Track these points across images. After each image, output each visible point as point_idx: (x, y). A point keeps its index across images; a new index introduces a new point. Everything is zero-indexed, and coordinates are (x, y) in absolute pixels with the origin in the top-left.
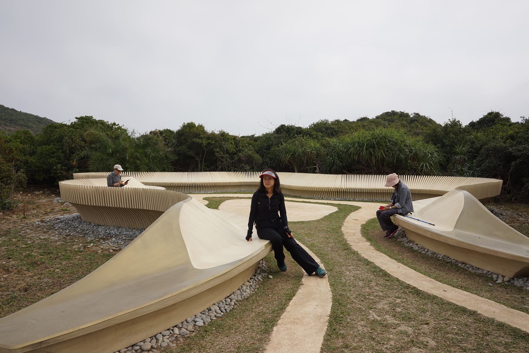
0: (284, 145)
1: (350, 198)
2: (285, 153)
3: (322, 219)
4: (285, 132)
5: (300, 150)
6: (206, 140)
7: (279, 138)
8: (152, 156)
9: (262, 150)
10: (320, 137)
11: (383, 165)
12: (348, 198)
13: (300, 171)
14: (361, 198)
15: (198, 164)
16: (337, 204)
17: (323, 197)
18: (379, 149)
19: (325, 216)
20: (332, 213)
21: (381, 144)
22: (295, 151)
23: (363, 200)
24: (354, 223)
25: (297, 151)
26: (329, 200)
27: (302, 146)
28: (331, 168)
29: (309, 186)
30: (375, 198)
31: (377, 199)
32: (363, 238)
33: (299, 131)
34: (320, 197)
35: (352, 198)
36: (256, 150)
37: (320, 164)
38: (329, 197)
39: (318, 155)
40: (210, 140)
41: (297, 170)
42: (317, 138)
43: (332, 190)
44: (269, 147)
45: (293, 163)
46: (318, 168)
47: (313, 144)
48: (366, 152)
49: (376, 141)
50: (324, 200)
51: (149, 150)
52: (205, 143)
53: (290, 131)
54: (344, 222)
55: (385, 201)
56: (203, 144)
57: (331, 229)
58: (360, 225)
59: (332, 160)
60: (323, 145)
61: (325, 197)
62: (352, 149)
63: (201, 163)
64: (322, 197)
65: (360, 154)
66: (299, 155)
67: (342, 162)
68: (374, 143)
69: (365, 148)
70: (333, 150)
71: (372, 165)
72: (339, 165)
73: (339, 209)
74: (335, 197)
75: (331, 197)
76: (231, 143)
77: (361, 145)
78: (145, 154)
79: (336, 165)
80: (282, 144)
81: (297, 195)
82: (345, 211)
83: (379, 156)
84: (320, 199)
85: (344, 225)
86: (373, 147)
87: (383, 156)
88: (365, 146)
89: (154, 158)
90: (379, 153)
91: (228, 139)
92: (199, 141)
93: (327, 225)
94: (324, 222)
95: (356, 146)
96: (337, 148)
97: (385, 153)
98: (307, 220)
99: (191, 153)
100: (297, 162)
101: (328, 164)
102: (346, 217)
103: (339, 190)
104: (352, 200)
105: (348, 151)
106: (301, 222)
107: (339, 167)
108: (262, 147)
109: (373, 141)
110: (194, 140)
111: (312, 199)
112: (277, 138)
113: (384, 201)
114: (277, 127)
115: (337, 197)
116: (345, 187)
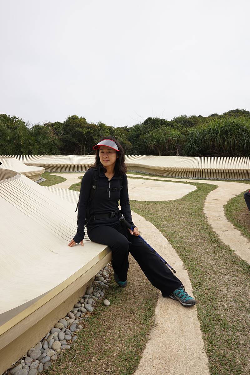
0: (151, 133)
1: (206, 177)
2: (151, 139)
3: (182, 198)
4: (151, 123)
5: (164, 137)
6: (86, 130)
7: (147, 128)
8: (42, 143)
9: (132, 138)
10: (180, 127)
11: (234, 149)
12: (205, 177)
13: (162, 155)
14: (216, 178)
15: (80, 149)
16: (195, 183)
17: (183, 176)
18: (231, 135)
19: (185, 195)
20: (192, 192)
21: (234, 131)
22: (159, 138)
23: (218, 179)
24: (215, 203)
25: (161, 138)
26: (187, 179)
27: (165, 134)
28: (189, 152)
29: (170, 167)
30: (229, 178)
31: (230, 178)
32: (229, 223)
33: (163, 122)
34: (179, 176)
35: (208, 177)
36: (128, 138)
37: (179, 149)
38: (188, 176)
39: (178, 142)
40: (90, 129)
41: (161, 154)
42: (177, 128)
43: (190, 171)
44: (138, 136)
45: (157, 148)
46: (178, 153)
47: (173, 133)
48: (220, 138)
49: (229, 128)
50: (183, 179)
51: (40, 138)
52: (85, 132)
53: (155, 122)
54: (205, 202)
55: (238, 180)
56: (83, 132)
57: (192, 211)
58: (222, 206)
59: (190, 145)
60: (183, 133)
61: (184, 176)
62: (207, 135)
63: (83, 148)
64: (181, 176)
65: (214, 140)
66: (162, 142)
67: (198, 147)
68: (227, 130)
69: (219, 134)
70: (191, 137)
71: (224, 149)
72: (196, 149)
73: (198, 188)
74: (193, 177)
75: (189, 177)
76: (107, 132)
77: (215, 132)
78: (37, 141)
79: (193, 150)
80: (149, 133)
81: (159, 174)
82: (204, 191)
83: (231, 141)
84: (180, 178)
85: (205, 206)
86: (226, 134)
87: (234, 141)
88: (219, 133)
89: (44, 144)
90: (232, 139)
91: (105, 129)
92: (81, 130)
93: (187, 206)
94: (184, 202)
95: (211, 133)
96: (195, 135)
97: (236, 139)
98: (167, 200)
99: (75, 140)
100: (161, 148)
101: (187, 149)
102: (206, 196)
103: (197, 170)
104: (208, 179)
105: (204, 137)
106: (161, 202)
107: (196, 151)
108: (132, 135)
109: (226, 128)
110: (76, 129)
111: (172, 178)
112: (145, 128)
113: (236, 180)
114: (145, 119)
115: (194, 177)
116: (202, 167)
